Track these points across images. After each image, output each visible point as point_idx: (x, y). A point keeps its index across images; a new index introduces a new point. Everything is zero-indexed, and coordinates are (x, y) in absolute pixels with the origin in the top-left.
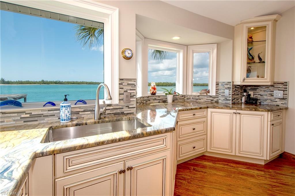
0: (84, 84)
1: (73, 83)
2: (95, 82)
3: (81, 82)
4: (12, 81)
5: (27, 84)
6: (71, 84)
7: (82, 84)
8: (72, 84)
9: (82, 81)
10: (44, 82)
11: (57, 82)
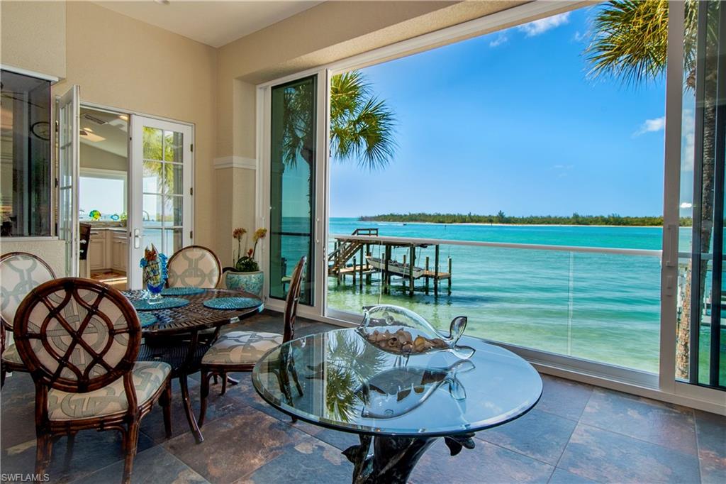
10: (577, 220)
11: (612, 220)
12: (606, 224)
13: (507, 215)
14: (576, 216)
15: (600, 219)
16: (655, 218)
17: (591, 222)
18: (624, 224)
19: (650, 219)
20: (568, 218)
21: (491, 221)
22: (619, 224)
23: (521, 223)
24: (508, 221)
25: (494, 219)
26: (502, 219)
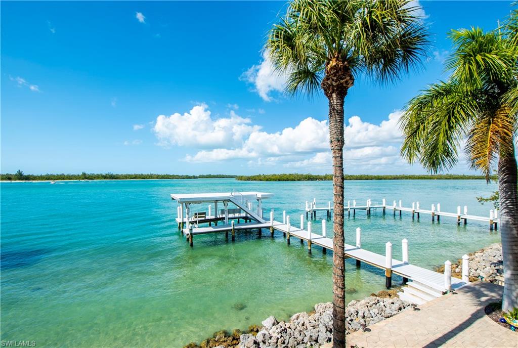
10: (85, 176)
11: (108, 176)
12: (105, 179)
13: (25, 173)
14: (84, 174)
15: (100, 176)
16: (132, 175)
17: (95, 178)
18: (115, 179)
19: (129, 175)
20: (78, 175)
21: (10, 179)
22: (113, 179)
23: (39, 180)
24: (27, 178)
25: (13, 177)
26: (20, 176)
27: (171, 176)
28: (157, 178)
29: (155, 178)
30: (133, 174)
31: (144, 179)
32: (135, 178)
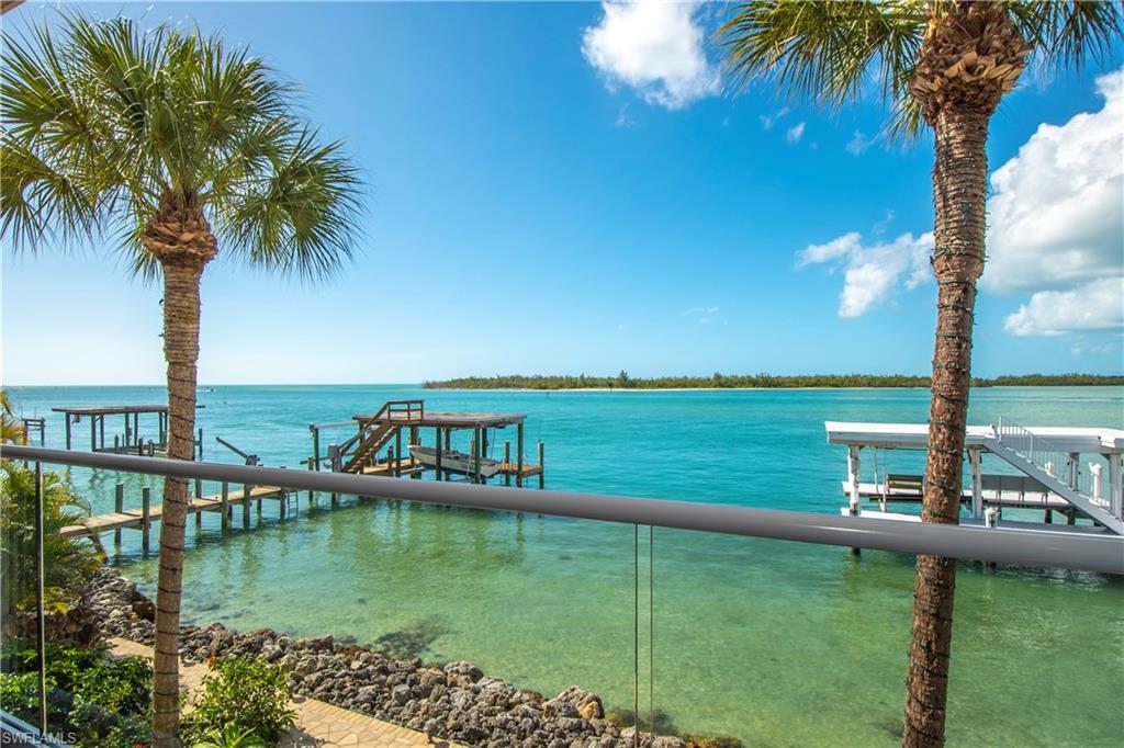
0: (860, 386)
1: (815, 381)
2: (910, 375)
3: (847, 377)
4: (644, 378)
5: (675, 387)
6: (807, 386)
7: (849, 386)
8: (811, 386)
9: (850, 375)
10: (720, 382)
11: (761, 381)
12: (754, 386)
13: (631, 377)
14: (718, 377)
17: (736, 384)
18: (775, 386)
20: (708, 379)
21: (611, 386)
22: (769, 386)
23: (649, 387)
24: (633, 384)
25: (615, 383)
26: (625, 382)
27: (907, 379)
28: (870, 386)
29: (864, 386)
30: (813, 375)
31: (837, 386)
32: (815, 385)
